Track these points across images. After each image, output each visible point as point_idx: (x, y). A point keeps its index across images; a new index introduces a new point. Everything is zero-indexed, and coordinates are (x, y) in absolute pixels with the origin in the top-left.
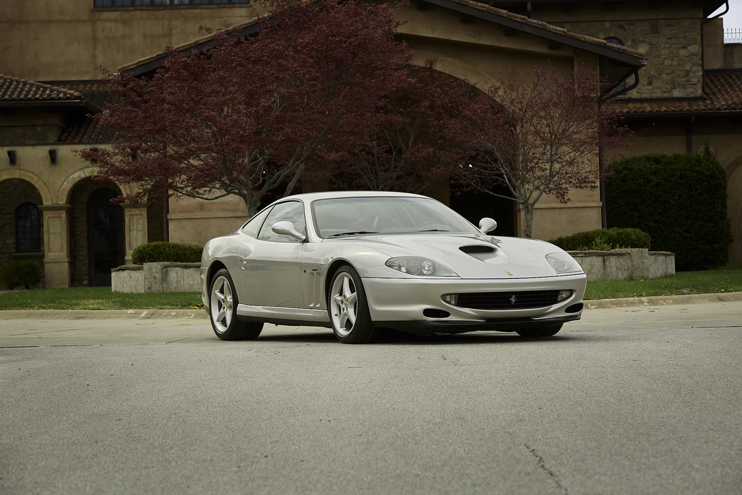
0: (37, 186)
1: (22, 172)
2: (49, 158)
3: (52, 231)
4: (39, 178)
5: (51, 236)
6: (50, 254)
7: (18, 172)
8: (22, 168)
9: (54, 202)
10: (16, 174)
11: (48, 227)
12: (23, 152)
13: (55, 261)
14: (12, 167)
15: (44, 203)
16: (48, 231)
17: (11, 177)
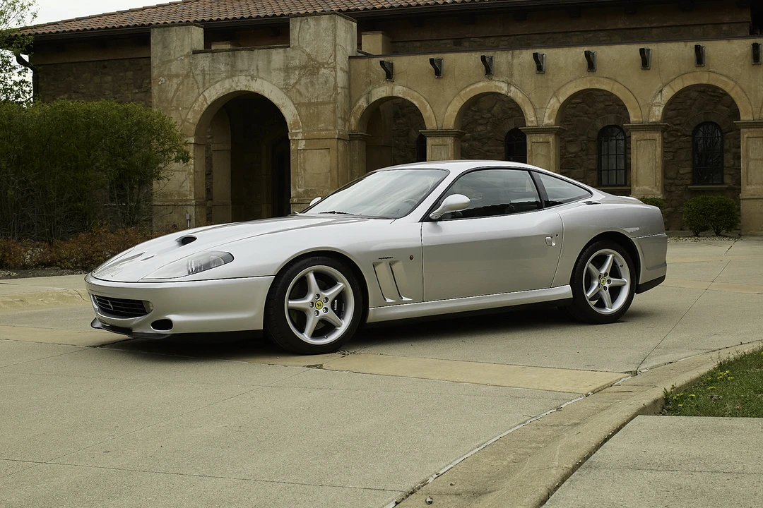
0: (732, 94)
1: (712, 74)
2: (750, 58)
3: (751, 155)
4: (736, 83)
5: (751, 163)
6: (748, 187)
7: (706, 75)
8: (712, 70)
9: (757, 117)
10: (704, 78)
11: (747, 151)
12: (714, 49)
13: (756, 197)
14: (698, 69)
15: (742, 118)
16: (747, 156)
17: (697, 82)
